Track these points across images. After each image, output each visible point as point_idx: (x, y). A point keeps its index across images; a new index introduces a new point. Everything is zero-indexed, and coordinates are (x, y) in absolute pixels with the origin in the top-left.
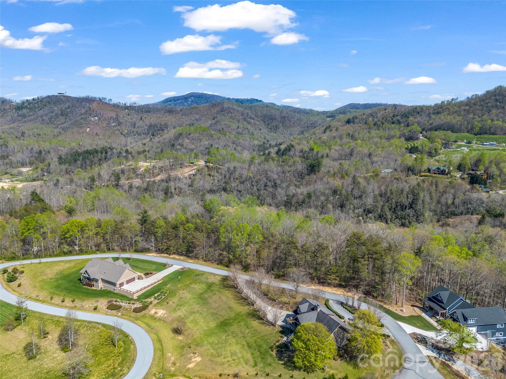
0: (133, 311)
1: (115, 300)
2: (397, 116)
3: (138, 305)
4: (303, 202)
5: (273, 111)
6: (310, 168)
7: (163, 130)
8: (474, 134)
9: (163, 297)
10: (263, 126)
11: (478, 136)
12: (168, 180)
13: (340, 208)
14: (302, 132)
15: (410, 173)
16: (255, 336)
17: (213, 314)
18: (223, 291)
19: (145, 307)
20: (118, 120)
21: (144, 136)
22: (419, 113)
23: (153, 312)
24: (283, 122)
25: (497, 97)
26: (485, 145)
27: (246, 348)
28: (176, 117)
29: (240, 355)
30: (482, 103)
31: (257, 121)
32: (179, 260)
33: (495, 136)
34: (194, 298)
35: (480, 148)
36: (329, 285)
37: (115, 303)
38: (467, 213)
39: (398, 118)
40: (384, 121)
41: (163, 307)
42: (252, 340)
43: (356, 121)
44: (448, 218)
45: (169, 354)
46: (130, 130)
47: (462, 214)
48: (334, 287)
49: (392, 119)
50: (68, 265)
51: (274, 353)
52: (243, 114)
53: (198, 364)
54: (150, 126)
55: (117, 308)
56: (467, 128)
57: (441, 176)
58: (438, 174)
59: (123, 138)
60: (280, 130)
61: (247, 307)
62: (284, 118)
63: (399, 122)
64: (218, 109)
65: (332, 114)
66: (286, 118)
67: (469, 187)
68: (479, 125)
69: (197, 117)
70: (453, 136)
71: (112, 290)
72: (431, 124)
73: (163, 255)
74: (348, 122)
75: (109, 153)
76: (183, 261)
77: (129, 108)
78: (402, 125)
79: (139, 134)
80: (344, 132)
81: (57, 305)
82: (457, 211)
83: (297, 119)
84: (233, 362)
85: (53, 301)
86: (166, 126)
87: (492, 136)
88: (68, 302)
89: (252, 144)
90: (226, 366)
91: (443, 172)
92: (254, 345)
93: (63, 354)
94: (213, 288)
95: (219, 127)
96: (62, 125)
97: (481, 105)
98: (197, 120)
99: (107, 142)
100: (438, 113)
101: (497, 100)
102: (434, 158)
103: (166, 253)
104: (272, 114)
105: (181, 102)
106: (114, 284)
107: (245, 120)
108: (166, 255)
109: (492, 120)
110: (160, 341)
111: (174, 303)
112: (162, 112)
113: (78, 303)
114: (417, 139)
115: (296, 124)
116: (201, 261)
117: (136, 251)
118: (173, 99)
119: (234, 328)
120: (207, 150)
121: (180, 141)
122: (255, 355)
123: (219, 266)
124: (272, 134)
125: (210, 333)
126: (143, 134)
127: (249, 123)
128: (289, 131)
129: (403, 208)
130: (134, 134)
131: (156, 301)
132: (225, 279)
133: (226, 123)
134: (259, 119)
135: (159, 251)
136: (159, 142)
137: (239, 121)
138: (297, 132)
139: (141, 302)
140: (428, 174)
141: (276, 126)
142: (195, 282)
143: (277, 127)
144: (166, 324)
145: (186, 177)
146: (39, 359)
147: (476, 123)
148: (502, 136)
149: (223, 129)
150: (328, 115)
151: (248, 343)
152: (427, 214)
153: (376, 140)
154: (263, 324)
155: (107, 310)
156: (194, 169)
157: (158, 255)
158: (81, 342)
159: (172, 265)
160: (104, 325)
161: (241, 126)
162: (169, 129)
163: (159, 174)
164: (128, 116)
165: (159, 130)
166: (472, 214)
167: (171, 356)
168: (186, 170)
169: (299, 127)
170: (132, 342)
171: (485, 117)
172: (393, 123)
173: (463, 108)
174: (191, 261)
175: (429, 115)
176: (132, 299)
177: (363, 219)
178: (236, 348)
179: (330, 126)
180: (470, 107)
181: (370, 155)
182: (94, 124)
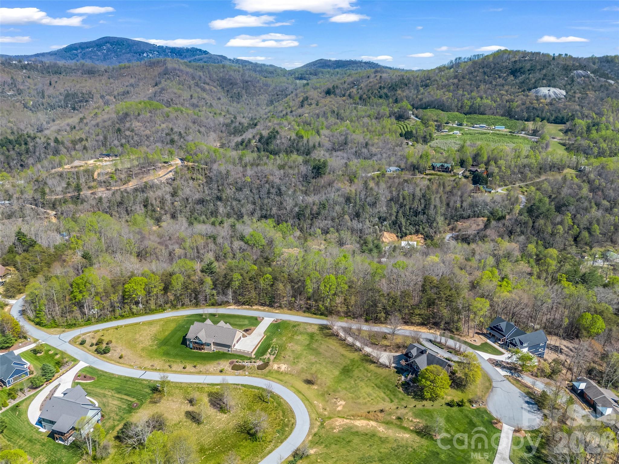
0: (258, 369)
1: (235, 360)
2: (384, 88)
3: (259, 363)
4: (318, 214)
5: (232, 73)
6: (315, 171)
7: (87, 101)
8: (464, 113)
9: (276, 352)
10: (221, 94)
11: (468, 116)
12: (144, 189)
13: (356, 219)
14: (271, 102)
15: (417, 171)
16: (378, 378)
17: (332, 363)
18: (327, 339)
19: (266, 364)
20: (15, 86)
21: (60, 110)
22: (406, 85)
23: (275, 367)
24: (246, 89)
25: (486, 69)
26: (476, 127)
27: (377, 389)
28: (100, 81)
29: (375, 395)
30: (471, 76)
31: (214, 86)
32: (264, 311)
33: (484, 116)
34: (305, 350)
35: (471, 132)
36: (412, 324)
37: (237, 364)
38: (474, 216)
39: (386, 91)
40: (371, 95)
41: (283, 362)
42: (378, 382)
43: (338, 91)
44: (457, 221)
45: (315, 402)
46: (38, 101)
47: (469, 217)
48: (417, 325)
49: (379, 92)
50: (154, 329)
51: (401, 390)
52: (193, 78)
53: (344, 407)
54: (67, 96)
55: (242, 368)
56: (457, 106)
57: (445, 174)
58: (443, 171)
59: (29, 113)
60: (244, 99)
61: (356, 353)
62: (247, 82)
63: (387, 96)
64: (159, 70)
65: (301, 74)
66: (249, 83)
67: (472, 187)
68: (469, 103)
69: (132, 81)
70: (444, 116)
71: (226, 352)
72: (421, 100)
73: (244, 307)
74: (328, 92)
75: (31, 144)
76: (268, 311)
77: (28, 67)
78: (391, 100)
79: (53, 107)
80: (327, 108)
81: (180, 372)
82: (465, 214)
83: (263, 84)
84: (372, 401)
85: (174, 369)
86: (91, 95)
87: (481, 116)
88: (189, 368)
89: (217, 122)
90: (369, 404)
91: (446, 170)
92: (382, 385)
93: (225, 416)
94: (317, 338)
95: (166, 97)
97: (470, 79)
98: (132, 85)
99: (9, 122)
100: (427, 86)
101: (485, 73)
102: (429, 144)
103: (248, 305)
104: (232, 78)
105: (92, 51)
106: (229, 346)
107: (197, 85)
108: (247, 307)
109: (482, 98)
110: (300, 392)
111: (289, 356)
112: (79, 73)
113: (200, 367)
114: (408, 118)
115: (262, 90)
116: (286, 310)
117: (213, 305)
118: (80, 47)
119: (356, 373)
120: (168, 137)
121: (128, 125)
122: (387, 394)
123: (307, 314)
124: (235, 104)
125: (339, 381)
126: (59, 107)
127: (204, 90)
128: (255, 100)
129: (416, 214)
130: (45, 107)
131: (272, 357)
132: (323, 328)
133: (176, 91)
134: (215, 84)
135: (237, 302)
136: (97, 125)
137: (190, 87)
138: (265, 102)
139: (261, 359)
140: (433, 172)
141: (239, 93)
142: (295, 333)
143: (239, 96)
144: (294, 377)
145: (164, 183)
146: (207, 423)
147: (466, 101)
148: (491, 116)
149: (172, 100)
150: (297, 76)
151: (376, 385)
152: (440, 219)
153: (366, 120)
154: (379, 367)
155: (233, 371)
156: (170, 171)
157: (240, 307)
158: (233, 403)
159: (263, 318)
160: (243, 385)
161: (195, 95)
162: (95, 100)
163: (129, 181)
164: (30, 81)
165: (81, 101)
166: (478, 217)
167: (319, 404)
168: (161, 173)
169: (267, 95)
170: (279, 397)
171: (474, 94)
172: (381, 97)
173: (451, 81)
174: (277, 311)
175: (417, 88)
176: (250, 358)
177: (379, 227)
178: (369, 390)
179: (307, 98)
180: (459, 80)
181: (367, 144)
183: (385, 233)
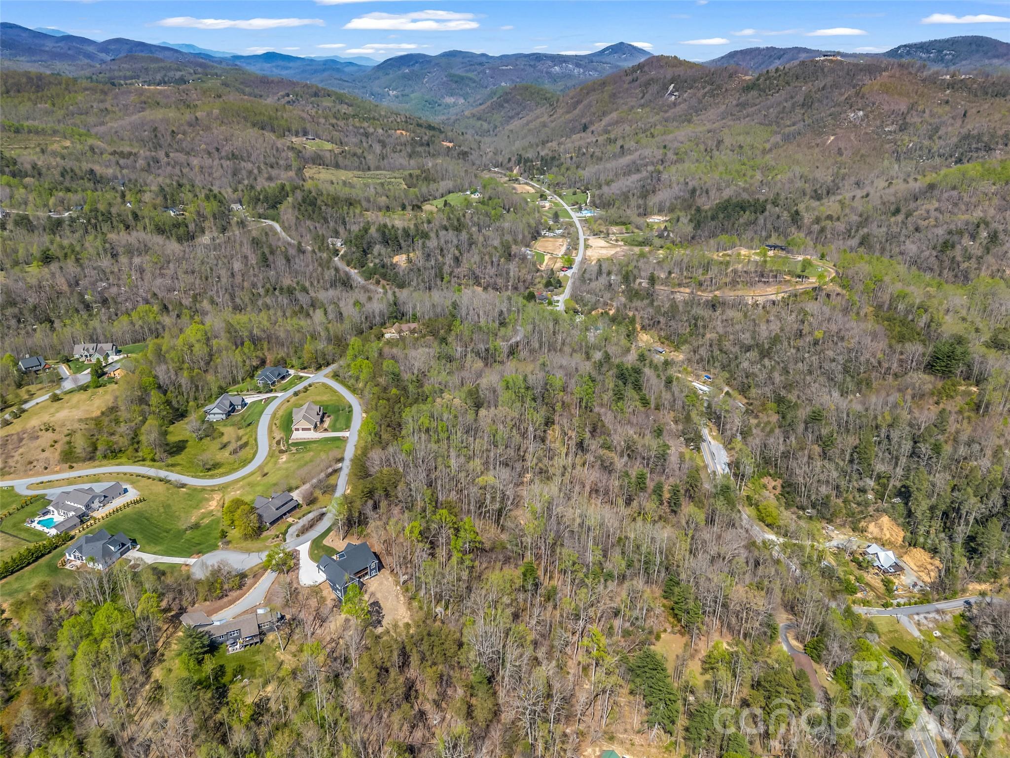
7: (990, 149)
12: (713, 305)
21: (938, 160)
54: (966, 137)
79: (930, 156)
121: (916, 204)
126: (940, 156)
130: (922, 153)
131: (294, 451)
145: (758, 304)
156: (787, 292)
168: (772, 289)
182: (847, 128)
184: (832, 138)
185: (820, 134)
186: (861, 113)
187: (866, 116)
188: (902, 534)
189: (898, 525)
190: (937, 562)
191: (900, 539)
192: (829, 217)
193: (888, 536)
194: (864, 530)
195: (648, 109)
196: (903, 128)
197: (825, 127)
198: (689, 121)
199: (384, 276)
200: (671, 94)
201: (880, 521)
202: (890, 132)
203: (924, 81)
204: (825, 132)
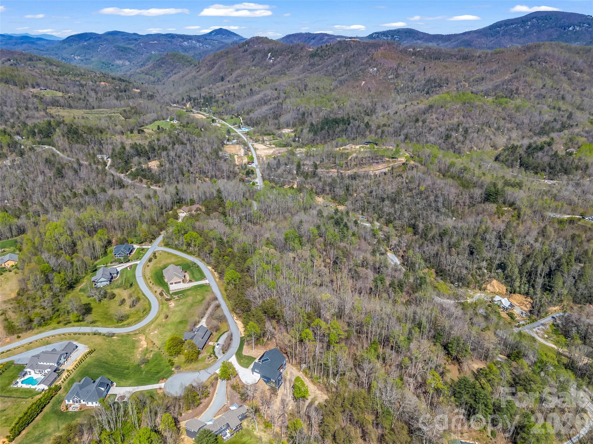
0: (165, 300)
1: (165, 290)
3: (169, 297)
6: (485, 196)
7: (441, 86)
9: (182, 297)
17: (185, 315)
18: (204, 305)
19: (170, 300)
20: (397, 71)
23: (170, 303)
27: (171, 336)
28: (468, 66)
29: (166, 338)
31: (588, 74)
32: (214, 277)
34: (190, 303)
37: (163, 292)
41: (176, 302)
44: (590, 303)
45: (153, 325)
46: (406, 84)
52: (565, 64)
61: (198, 318)
64: (529, 55)
69: (495, 67)
77: (417, 55)
79: (413, 91)
84: (161, 339)
85: (148, 281)
88: (151, 284)
92: (175, 336)
93: (129, 308)
96: (340, 78)
103: (215, 270)
105: (514, 28)
107: (565, 72)
110: (157, 318)
111: (182, 302)
112: (455, 59)
113: (154, 286)
116: (222, 281)
117: (207, 262)
118: (505, 24)
119: (181, 326)
121: (426, 116)
122: (169, 340)
125: (173, 323)
126: (417, 90)
127: (570, 79)
130: (409, 89)
131: (177, 298)
132: (214, 299)
133: (529, 79)
135: (213, 266)
142: (202, 294)
145: (376, 175)
146: (122, 307)
154: (191, 328)
155: (158, 294)
156: (389, 167)
157: (211, 269)
158: (137, 306)
159: (206, 280)
160: (149, 302)
162: (449, 85)
163: (354, 168)
165: (435, 87)
170: (148, 314)
174: (217, 280)
176: (169, 293)
177: (490, 272)
178: (169, 334)
182: (370, 77)
183: (495, 282)
184: (364, 82)
185: (357, 80)
186: (375, 69)
187: (378, 70)
188: (505, 288)
189: (502, 283)
190: (529, 299)
191: (505, 291)
192: (384, 125)
193: (498, 290)
194: (485, 289)
195: (258, 68)
196: (397, 76)
197: (359, 76)
198: (285, 74)
199: (144, 177)
200: (270, 59)
201: (492, 283)
202: (391, 78)
203: (401, 51)
204: (359, 79)
